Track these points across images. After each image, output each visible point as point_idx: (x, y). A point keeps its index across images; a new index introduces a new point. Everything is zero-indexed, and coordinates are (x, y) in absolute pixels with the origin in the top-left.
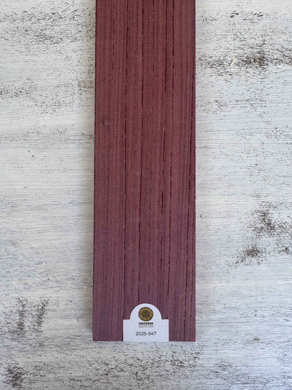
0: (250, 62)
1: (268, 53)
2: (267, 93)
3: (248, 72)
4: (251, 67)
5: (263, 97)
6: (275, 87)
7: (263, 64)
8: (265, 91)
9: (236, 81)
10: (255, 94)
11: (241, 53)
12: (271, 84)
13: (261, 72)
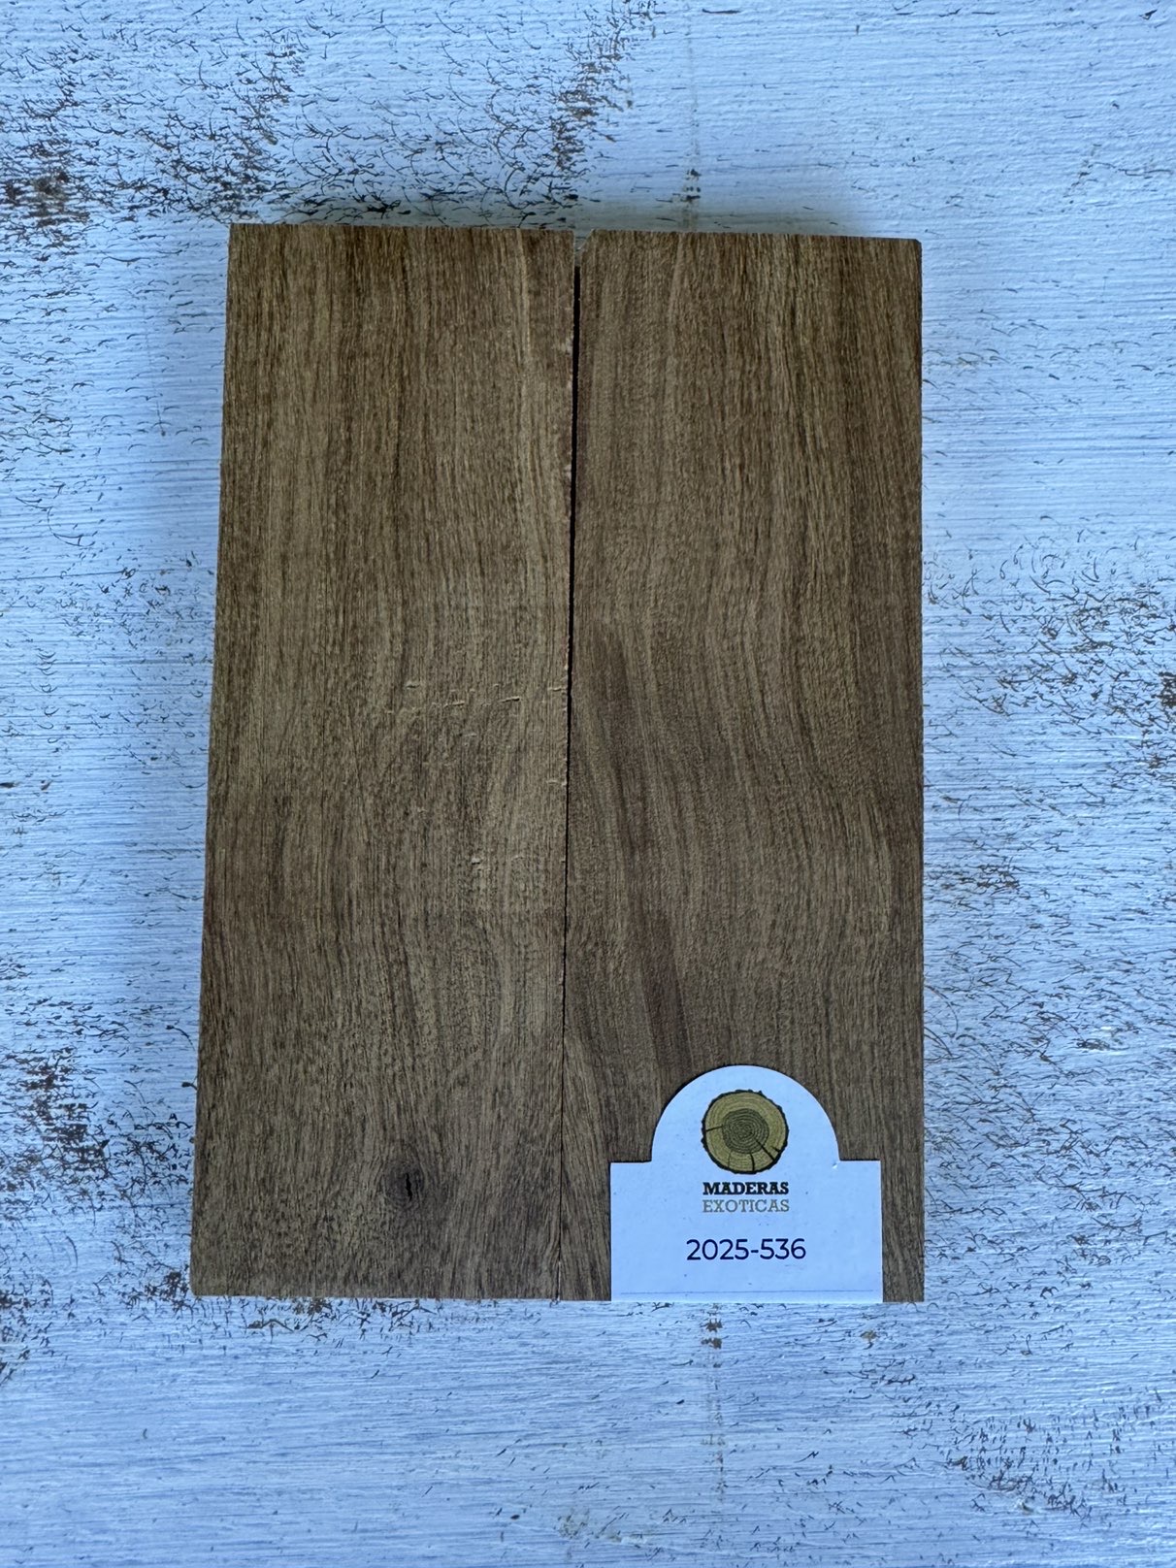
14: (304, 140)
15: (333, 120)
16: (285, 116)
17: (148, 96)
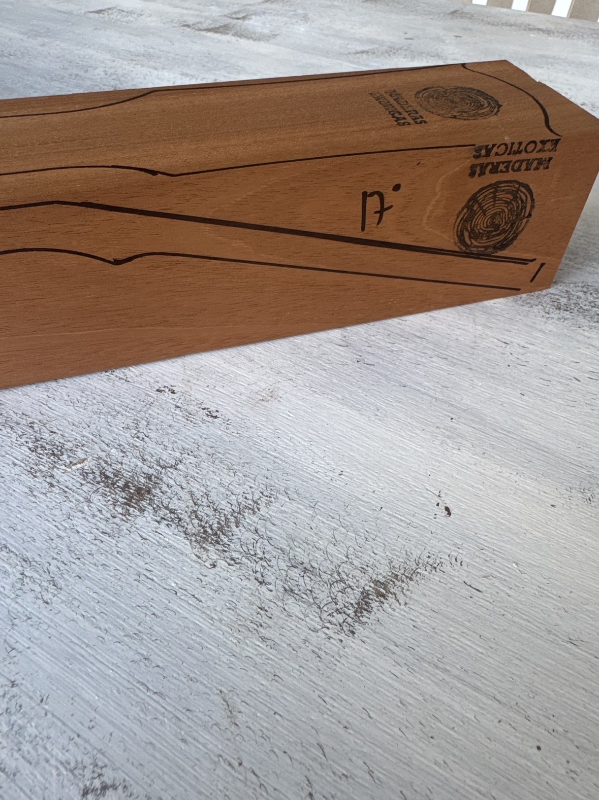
0: (113, 484)
1: (165, 488)
2: (82, 574)
3: (89, 501)
4: (104, 495)
5: (66, 576)
6: (112, 569)
7: (136, 503)
8: (84, 564)
9: (48, 503)
10: (55, 556)
11: (114, 458)
12: (110, 556)
13: (114, 517)
14: (250, 533)
15: (268, 532)
16: (249, 519)
17: (204, 481)
